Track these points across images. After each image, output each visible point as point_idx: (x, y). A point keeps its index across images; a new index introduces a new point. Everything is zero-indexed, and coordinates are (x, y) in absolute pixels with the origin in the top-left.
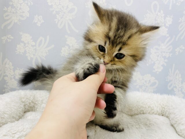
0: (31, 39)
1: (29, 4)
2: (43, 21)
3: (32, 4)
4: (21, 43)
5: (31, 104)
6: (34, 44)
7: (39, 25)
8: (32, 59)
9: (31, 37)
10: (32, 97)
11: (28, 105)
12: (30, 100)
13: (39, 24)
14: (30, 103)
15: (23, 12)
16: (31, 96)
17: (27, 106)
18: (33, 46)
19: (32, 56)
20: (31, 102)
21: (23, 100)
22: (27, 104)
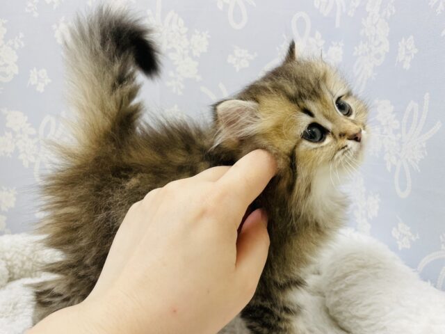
0: (27, 122)
1: (17, 46)
2: (50, 81)
3: (23, 45)
4: (6, 133)
5: (27, 263)
6: (33, 131)
7: (42, 90)
8: (32, 164)
9: (26, 118)
10: (28, 248)
11: (20, 265)
12: (23, 255)
13: (40, 88)
14: (23, 263)
15: (6, 65)
16: (26, 246)
17: (17, 267)
18: (31, 137)
19: (32, 159)
20: (25, 258)
21: (8, 256)
22: (16, 265)
